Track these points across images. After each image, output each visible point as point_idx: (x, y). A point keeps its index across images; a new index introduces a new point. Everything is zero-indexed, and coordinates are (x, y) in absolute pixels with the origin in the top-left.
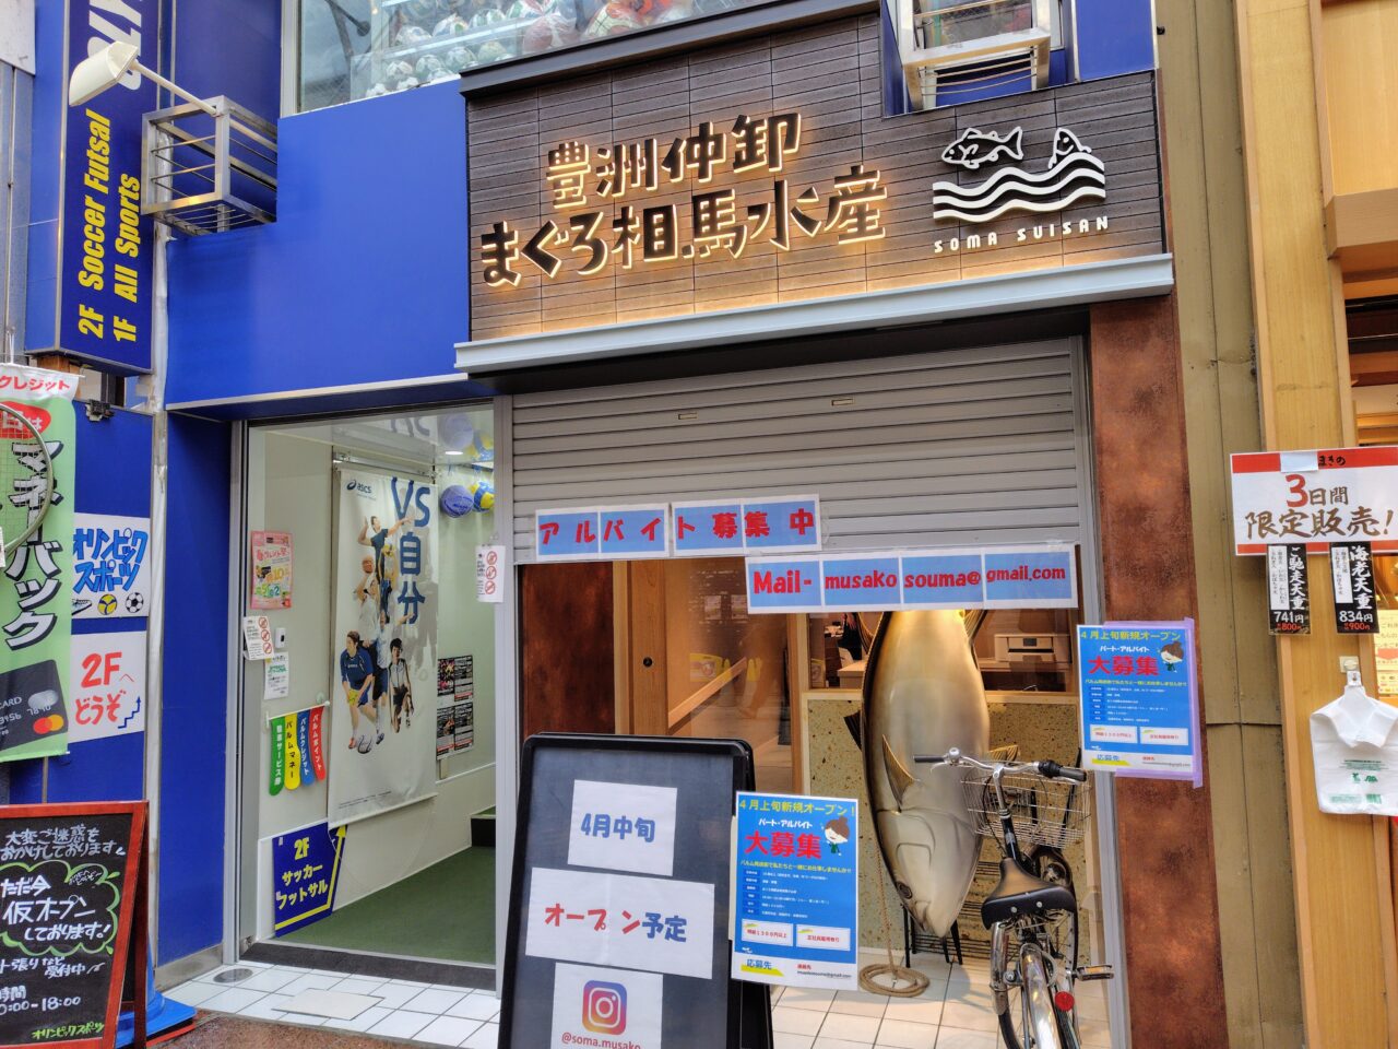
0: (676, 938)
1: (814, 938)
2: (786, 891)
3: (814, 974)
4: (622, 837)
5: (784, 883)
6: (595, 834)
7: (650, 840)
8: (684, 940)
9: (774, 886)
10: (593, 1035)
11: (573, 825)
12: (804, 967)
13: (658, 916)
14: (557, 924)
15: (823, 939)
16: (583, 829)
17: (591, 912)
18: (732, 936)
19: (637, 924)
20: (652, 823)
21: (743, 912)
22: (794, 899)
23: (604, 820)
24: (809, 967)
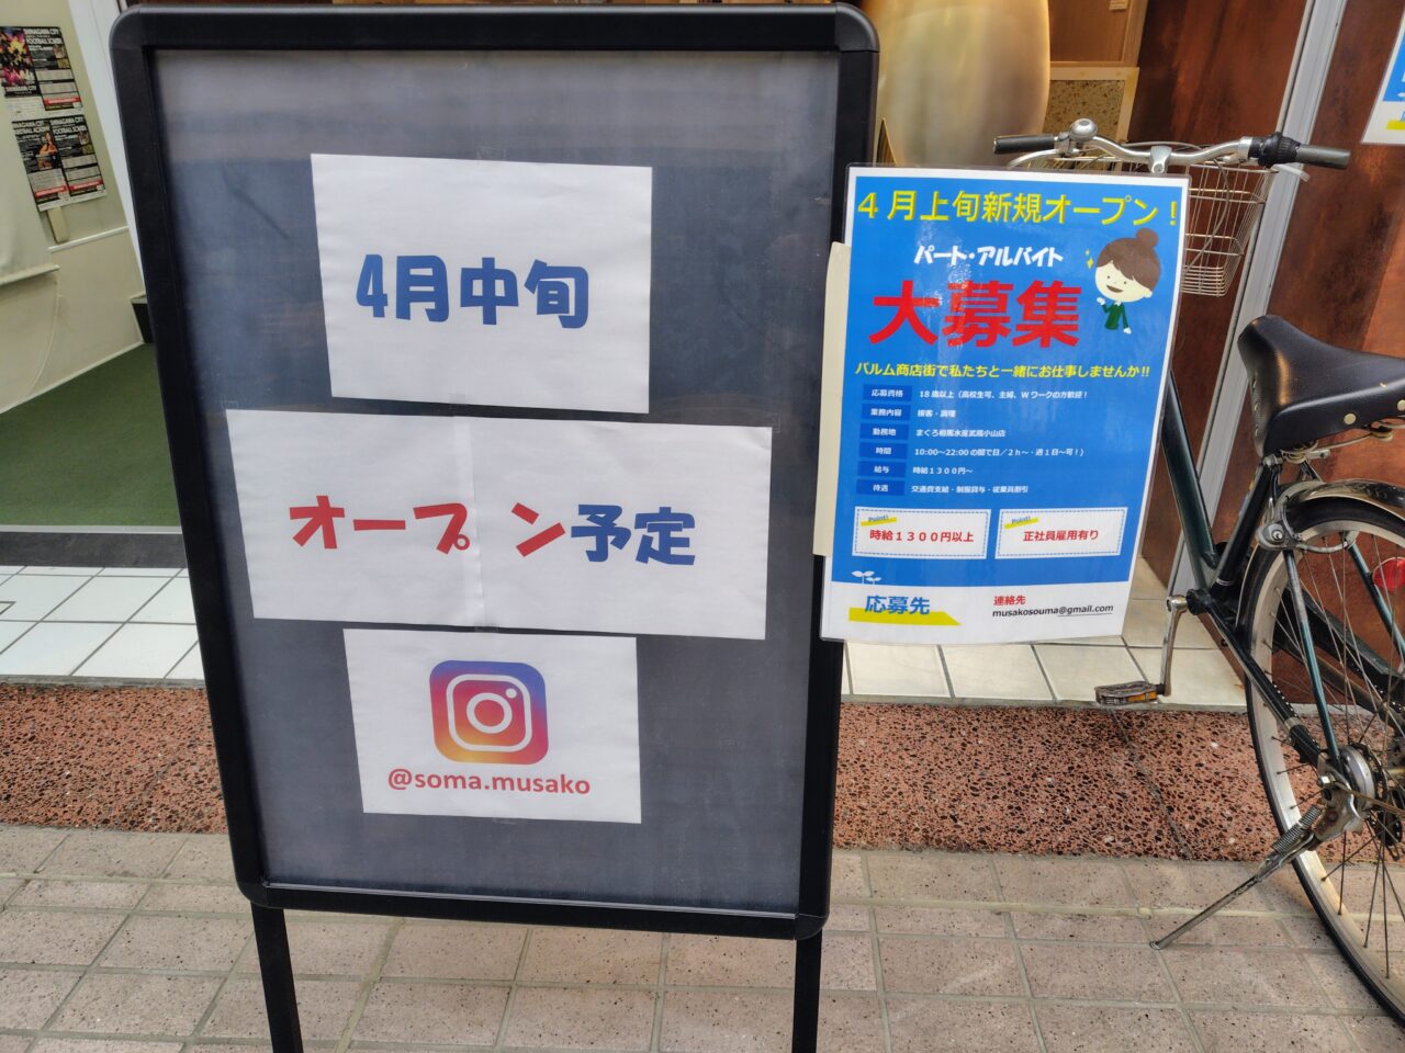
0: (664, 556)
1: (1039, 536)
2: (980, 433)
3: (1031, 612)
4: (490, 318)
5: (973, 414)
6: (404, 313)
7: (577, 321)
8: (689, 560)
9: (947, 424)
10: (468, 769)
11: (328, 291)
12: (1010, 600)
13: (615, 511)
14: (330, 542)
15: (1061, 536)
16: (363, 299)
17: (422, 512)
18: (823, 544)
19: (556, 531)
20: (581, 276)
21: (859, 488)
22: (996, 452)
23: (428, 272)
24: (1021, 599)
